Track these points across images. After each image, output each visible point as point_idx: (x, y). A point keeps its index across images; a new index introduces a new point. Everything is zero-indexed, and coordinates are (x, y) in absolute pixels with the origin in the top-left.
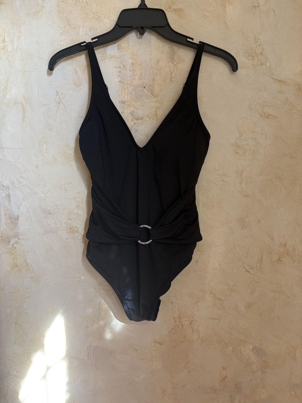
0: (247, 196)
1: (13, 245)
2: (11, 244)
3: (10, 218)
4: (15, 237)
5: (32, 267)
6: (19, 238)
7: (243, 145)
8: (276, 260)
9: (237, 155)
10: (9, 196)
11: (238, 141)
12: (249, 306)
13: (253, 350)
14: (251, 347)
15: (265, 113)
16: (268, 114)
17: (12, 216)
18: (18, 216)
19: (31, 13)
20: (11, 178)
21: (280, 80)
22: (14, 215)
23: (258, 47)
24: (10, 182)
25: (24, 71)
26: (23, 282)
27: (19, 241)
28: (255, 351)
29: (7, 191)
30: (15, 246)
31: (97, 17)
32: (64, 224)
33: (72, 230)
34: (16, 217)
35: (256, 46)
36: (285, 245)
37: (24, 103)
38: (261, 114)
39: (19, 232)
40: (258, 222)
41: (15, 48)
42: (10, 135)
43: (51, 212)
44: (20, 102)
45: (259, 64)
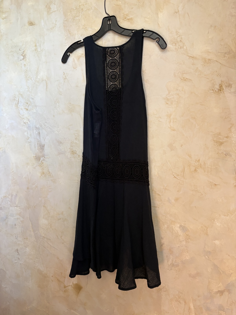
0: (174, 130)
1: (42, 161)
2: (41, 161)
3: (40, 146)
4: (43, 157)
5: (52, 174)
6: (45, 158)
7: (171, 98)
8: (193, 170)
9: (167, 105)
10: (39, 133)
11: (168, 96)
12: (177, 200)
13: (180, 227)
14: (179, 226)
15: (184, 78)
16: (186, 78)
17: (41, 145)
18: (44, 145)
19: (49, 29)
20: (40, 123)
21: (193, 56)
22: (42, 144)
23: (178, 37)
24: (40, 125)
25: (47, 62)
26: (47, 183)
27: (45, 159)
28: (181, 228)
29: (38, 131)
30: (43, 161)
31: (85, 28)
32: (69, 149)
33: (73, 153)
34: (43, 145)
35: (177, 37)
36: (199, 160)
37: (47, 80)
38: (182, 78)
39: (45, 154)
40: (181, 146)
41: (42, 49)
42: (40, 98)
43: (62, 142)
44: (45, 80)
45: (179, 48)
